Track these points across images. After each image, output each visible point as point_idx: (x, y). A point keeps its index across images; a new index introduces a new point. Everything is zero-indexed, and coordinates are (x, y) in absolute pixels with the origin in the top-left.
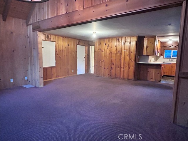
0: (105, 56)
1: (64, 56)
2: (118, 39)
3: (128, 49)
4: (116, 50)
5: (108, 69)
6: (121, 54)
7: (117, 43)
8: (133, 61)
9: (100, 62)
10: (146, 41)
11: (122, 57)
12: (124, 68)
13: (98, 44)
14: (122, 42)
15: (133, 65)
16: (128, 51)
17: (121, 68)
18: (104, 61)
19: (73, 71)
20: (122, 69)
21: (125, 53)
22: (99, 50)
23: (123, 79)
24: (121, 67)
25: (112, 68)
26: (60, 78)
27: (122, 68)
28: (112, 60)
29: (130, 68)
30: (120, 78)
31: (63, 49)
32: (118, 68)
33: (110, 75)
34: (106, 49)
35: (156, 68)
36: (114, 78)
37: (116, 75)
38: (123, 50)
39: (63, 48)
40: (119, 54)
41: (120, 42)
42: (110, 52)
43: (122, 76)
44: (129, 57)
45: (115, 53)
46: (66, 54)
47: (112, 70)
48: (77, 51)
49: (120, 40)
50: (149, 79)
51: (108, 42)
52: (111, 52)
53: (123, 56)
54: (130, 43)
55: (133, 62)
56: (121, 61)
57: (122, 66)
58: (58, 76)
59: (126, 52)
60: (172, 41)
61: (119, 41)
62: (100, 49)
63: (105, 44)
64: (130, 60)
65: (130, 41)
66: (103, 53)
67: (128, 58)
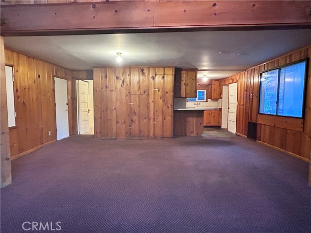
0: (117, 99)
1: (32, 100)
2: (142, 70)
3: (160, 87)
4: (140, 88)
5: (125, 122)
6: (148, 95)
7: (139, 76)
8: (169, 106)
9: (107, 110)
10: (185, 76)
11: (150, 101)
12: (154, 119)
13: (102, 77)
14: (148, 75)
15: (171, 113)
16: (160, 90)
17: (149, 119)
18: (115, 109)
19: (50, 134)
20: (152, 122)
21: (155, 94)
22: (104, 88)
23: (155, 137)
24: (150, 117)
25: (132, 121)
26: (25, 153)
27: (152, 120)
28: (132, 107)
29: (165, 119)
30: (148, 137)
31: (29, 85)
32: (145, 120)
33: (130, 135)
34: (119, 86)
35: (197, 117)
36: (137, 138)
37: (140, 132)
38: (152, 90)
39: (30, 82)
40: (144, 96)
41: (146, 75)
42: (127, 92)
43: (152, 134)
44: (164, 101)
45: (138, 93)
46: (35, 97)
47: (133, 125)
48: (54, 90)
49: (146, 71)
50: (188, 134)
51: (123, 74)
52: (129, 93)
53: (151, 99)
54: (163, 77)
55: (170, 108)
56: (148, 107)
57: (152, 116)
58: (23, 149)
59: (157, 92)
60: (207, 77)
61: (143, 74)
62: (106, 87)
63: (117, 78)
64: (166, 106)
65: (164, 74)
66: (114, 93)
67: (161, 101)
